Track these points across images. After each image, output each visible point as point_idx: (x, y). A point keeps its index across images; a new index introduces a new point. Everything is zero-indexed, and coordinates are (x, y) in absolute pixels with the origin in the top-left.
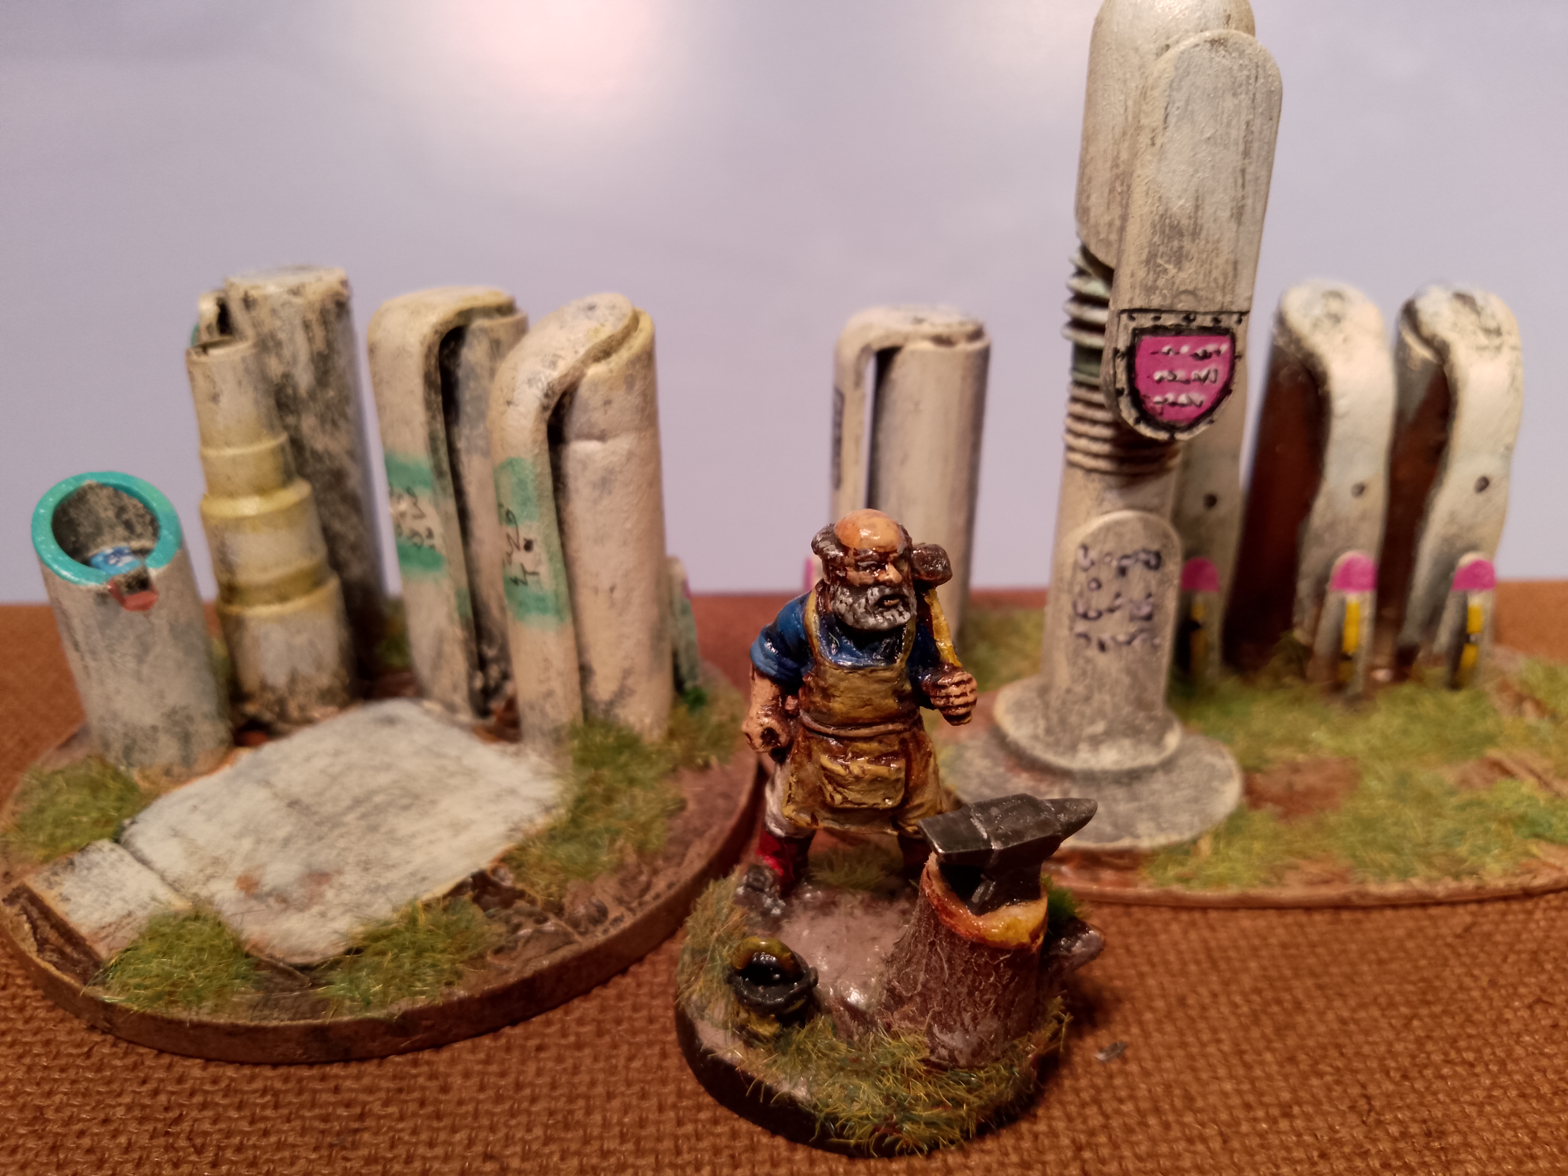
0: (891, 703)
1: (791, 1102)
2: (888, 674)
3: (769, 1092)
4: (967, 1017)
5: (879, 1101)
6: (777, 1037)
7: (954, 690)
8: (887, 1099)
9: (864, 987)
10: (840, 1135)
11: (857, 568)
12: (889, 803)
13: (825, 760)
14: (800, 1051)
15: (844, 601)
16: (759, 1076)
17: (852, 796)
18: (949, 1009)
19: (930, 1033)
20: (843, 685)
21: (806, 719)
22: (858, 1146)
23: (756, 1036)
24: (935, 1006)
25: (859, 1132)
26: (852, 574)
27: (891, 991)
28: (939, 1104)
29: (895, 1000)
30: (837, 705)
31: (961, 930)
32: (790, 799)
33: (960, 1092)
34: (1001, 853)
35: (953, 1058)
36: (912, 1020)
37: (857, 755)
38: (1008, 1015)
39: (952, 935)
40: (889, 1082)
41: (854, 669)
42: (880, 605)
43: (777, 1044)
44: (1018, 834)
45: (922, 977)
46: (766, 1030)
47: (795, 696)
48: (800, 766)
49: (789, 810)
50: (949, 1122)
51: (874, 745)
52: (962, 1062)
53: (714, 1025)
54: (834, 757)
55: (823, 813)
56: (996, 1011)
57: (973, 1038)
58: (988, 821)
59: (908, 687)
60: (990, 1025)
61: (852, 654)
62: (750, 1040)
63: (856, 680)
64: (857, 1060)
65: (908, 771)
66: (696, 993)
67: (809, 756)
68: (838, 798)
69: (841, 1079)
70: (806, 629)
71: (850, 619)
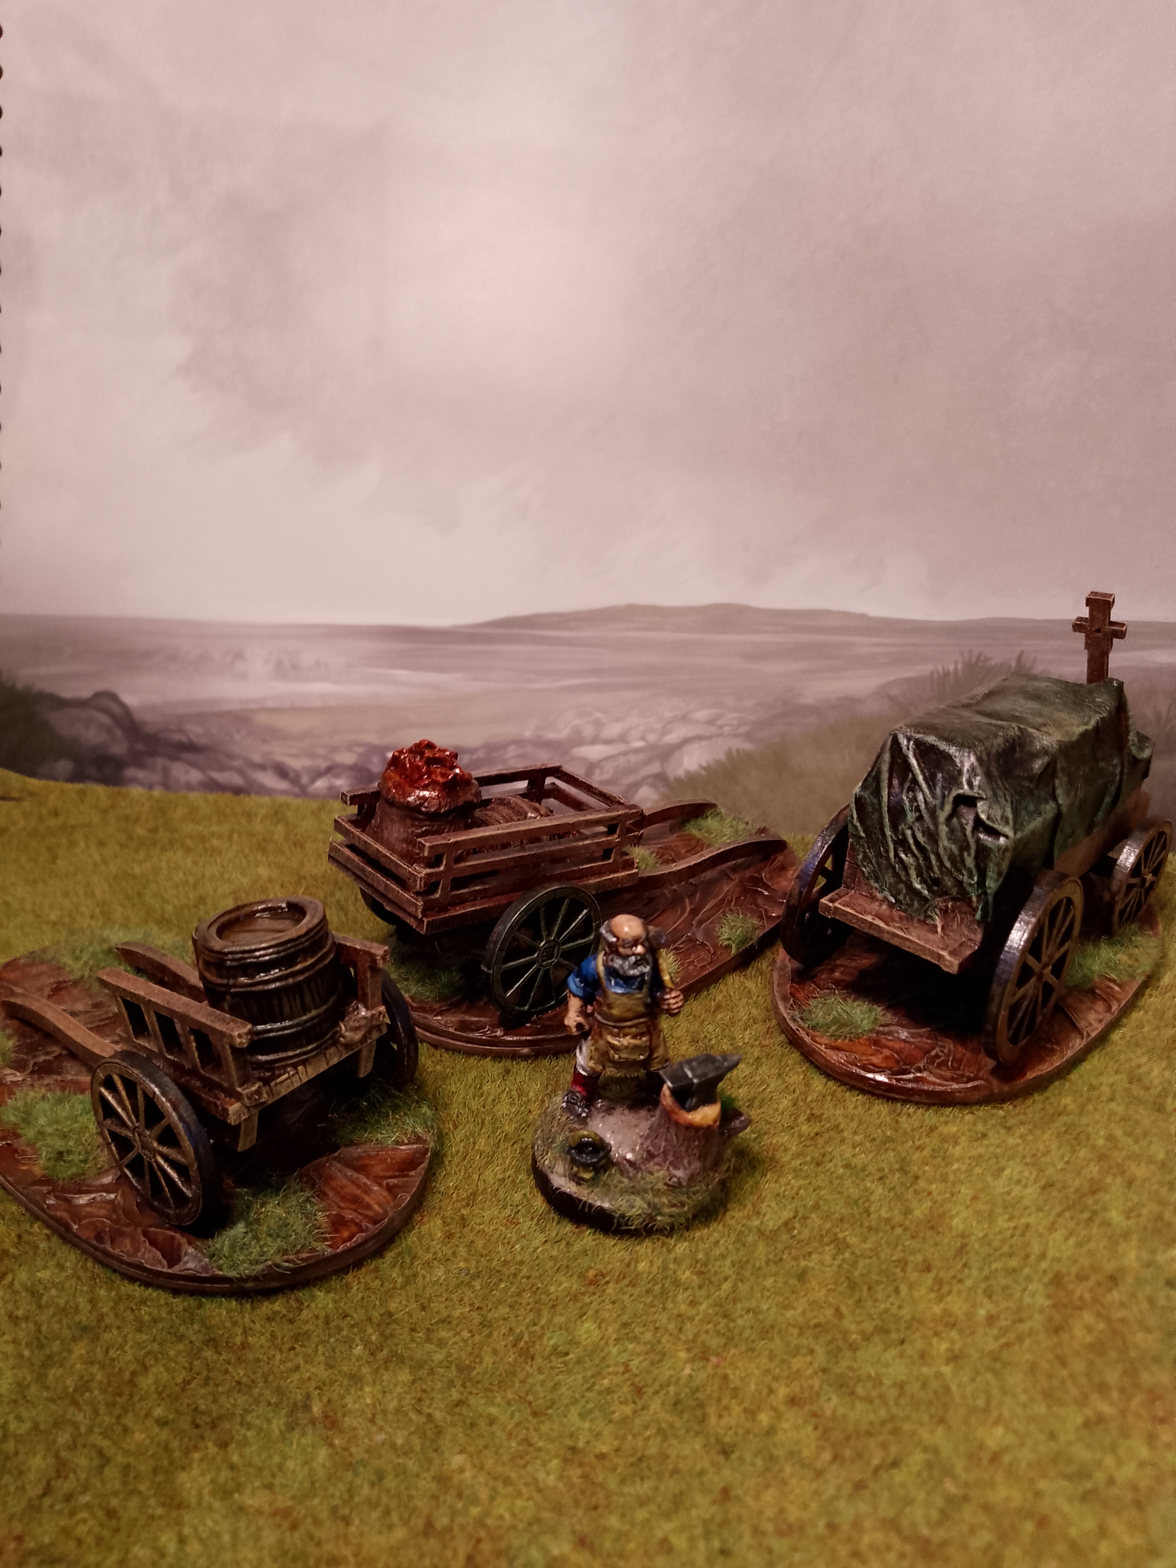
0: (641, 1009)
1: (601, 1210)
2: (639, 996)
3: (591, 1206)
4: (686, 1162)
5: (645, 1206)
6: (593, 1179)
7: (672, 1001)
8: (649, 1204)
9: (633, 1150)
10: (627, 1225)
11: (624, 947)
12: (642, 1057)
13: (610, 1039)
14: (605, 1185)
15: (617, 963)
16: (584, 1199)
17: (623, 1056)
18: (677, 1158)
19: (668, 1169)
20: (618, 1002)
21: (599, 1018)
22: (635, 1230)
23: (583, 1179)
24: (670, 1158)
25: (636, 1222)
26: (621, 950)
27: (648, 1152)
28: (674, 1205)
29: (651, 1156)
30: (615, 1012)
31: (681, 1121)
32: (591, 1058)
33: (684, 1198)
34: (699, 1084)
35: (679, 1182)
36: (659, 1165)
37: (625, 1035)
38: (705, 1159)
39: (677, 1124)
40: (650, 1196)
41: (623, 994)
42: (636, 964)
43: (593, 1182)
44: (705, 1074)
45: (663, 1144)
46: (587, 1176)
47: (592, 1005)
48: (596, 1042)
49: (591, 1064)
50: (679, 1215)
51: (634, 1030)
52: (684, 1184)
53: (560, 1176)
54: (614, 1035)
55: (608, 1064)
56: (699, 1158)
57: (688, 1172)
58: (692, 1069)
59: (649, 1000)
60: (697, 1165)
61: (621, 986)
62: (579, 1181)
63: (625, 1000)
64: (634, 1187)
65: (651, 1041)
66: (546, 1162)
67: (601, 1035)
68: (616, 1057)
69: (626, 1197)
70: (598, 974)
71: (621, 972)
